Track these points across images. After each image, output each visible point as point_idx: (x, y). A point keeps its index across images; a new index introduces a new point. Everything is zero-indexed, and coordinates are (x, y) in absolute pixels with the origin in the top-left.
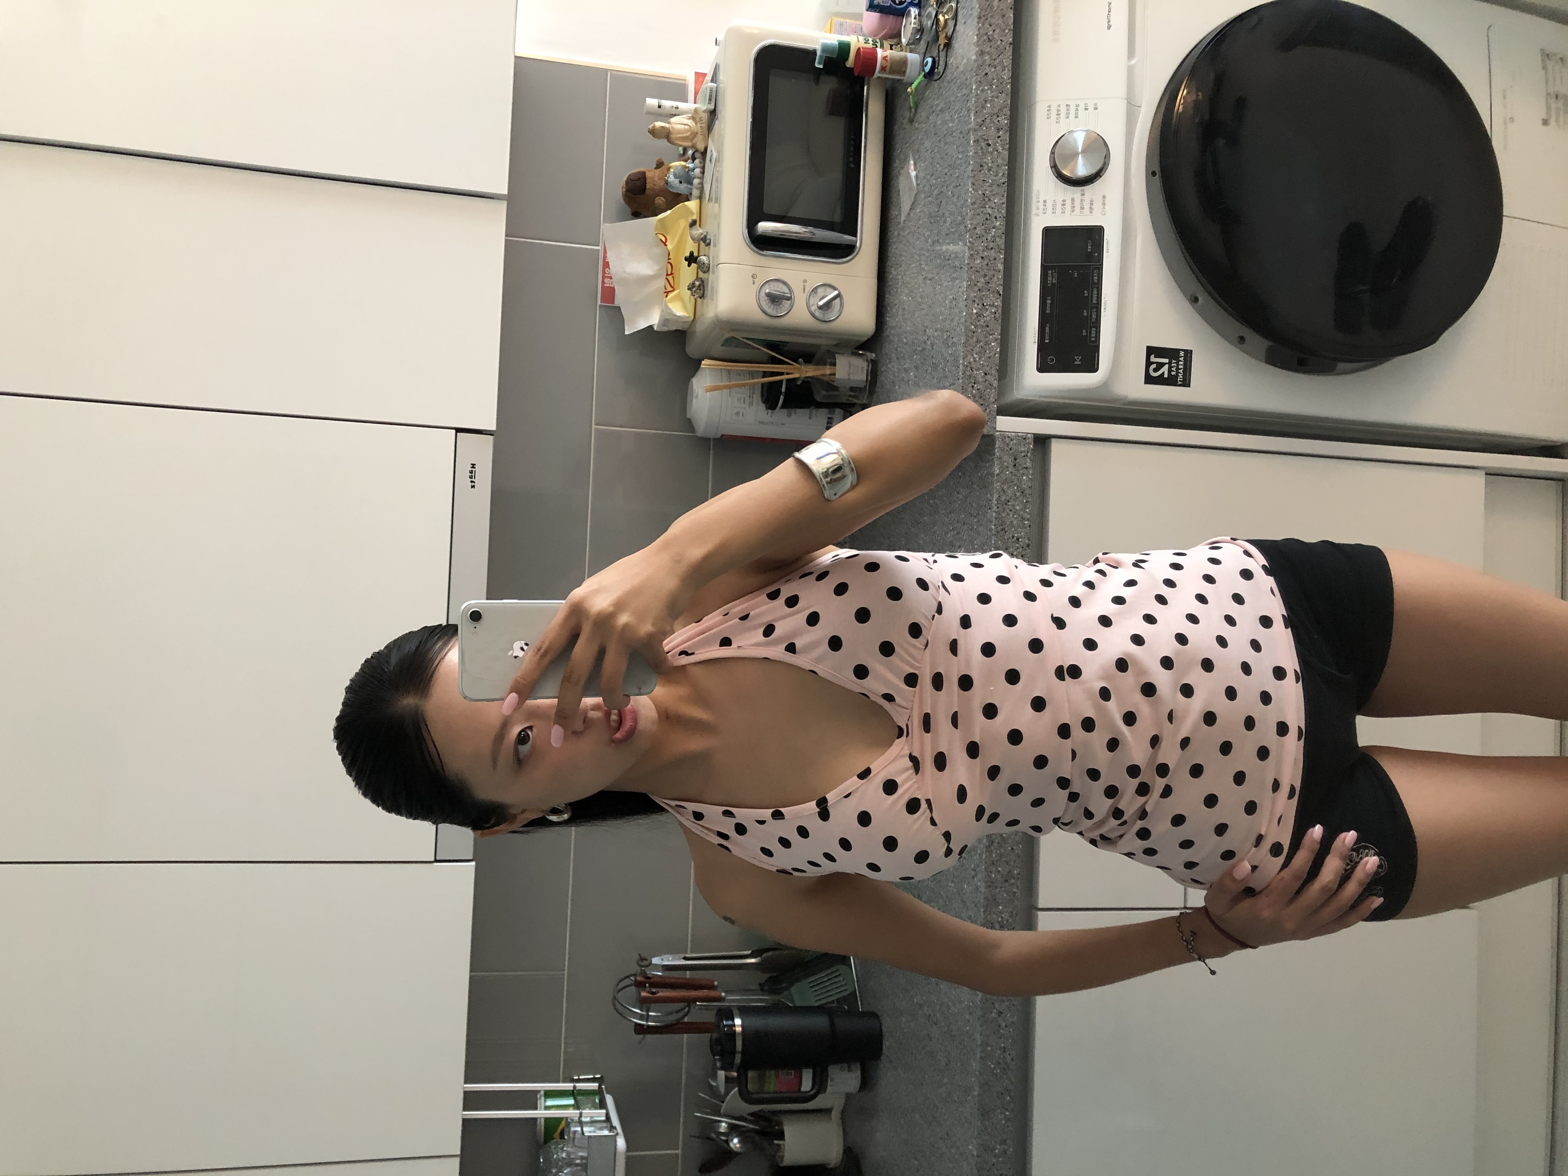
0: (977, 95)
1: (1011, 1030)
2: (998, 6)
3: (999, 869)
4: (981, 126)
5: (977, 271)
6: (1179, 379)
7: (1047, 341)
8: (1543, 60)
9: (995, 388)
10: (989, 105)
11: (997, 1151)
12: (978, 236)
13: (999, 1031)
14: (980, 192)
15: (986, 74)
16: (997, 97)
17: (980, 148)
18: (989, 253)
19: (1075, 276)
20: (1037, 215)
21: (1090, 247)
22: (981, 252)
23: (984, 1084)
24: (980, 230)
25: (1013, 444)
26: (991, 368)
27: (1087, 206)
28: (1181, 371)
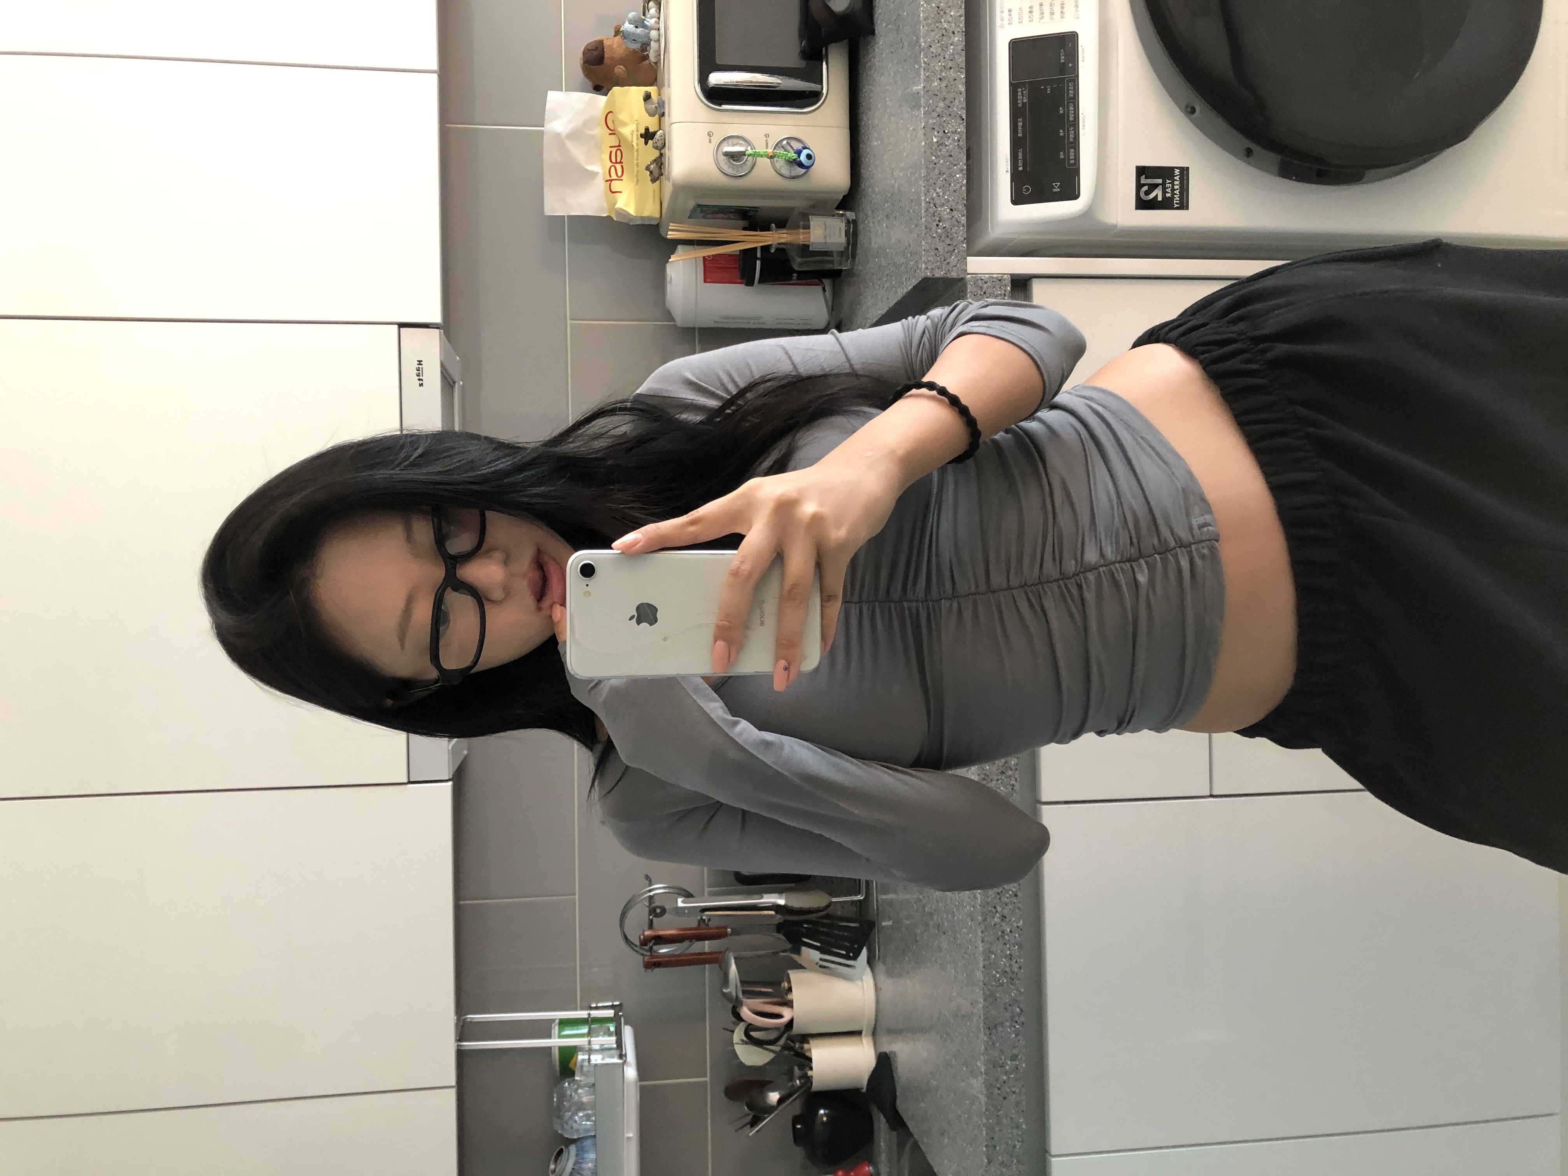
1: (1017, 935)
5: (935, 95)
6: (1175, 202)
7: (1021, 169)
9: (963, 226)
11: (1007, 1067)
12: (934, 55)
13: (1003, 937)
18: (948, 73)
19: (1048, 92)
20: (1002, 27)
21: (1063, 57)
22: (939, 72)
23: (990, 995)
24: (936, 48)
25: (988, 287)
26: (958, 203)
27: (1058, 10)
28: (1175, 192)
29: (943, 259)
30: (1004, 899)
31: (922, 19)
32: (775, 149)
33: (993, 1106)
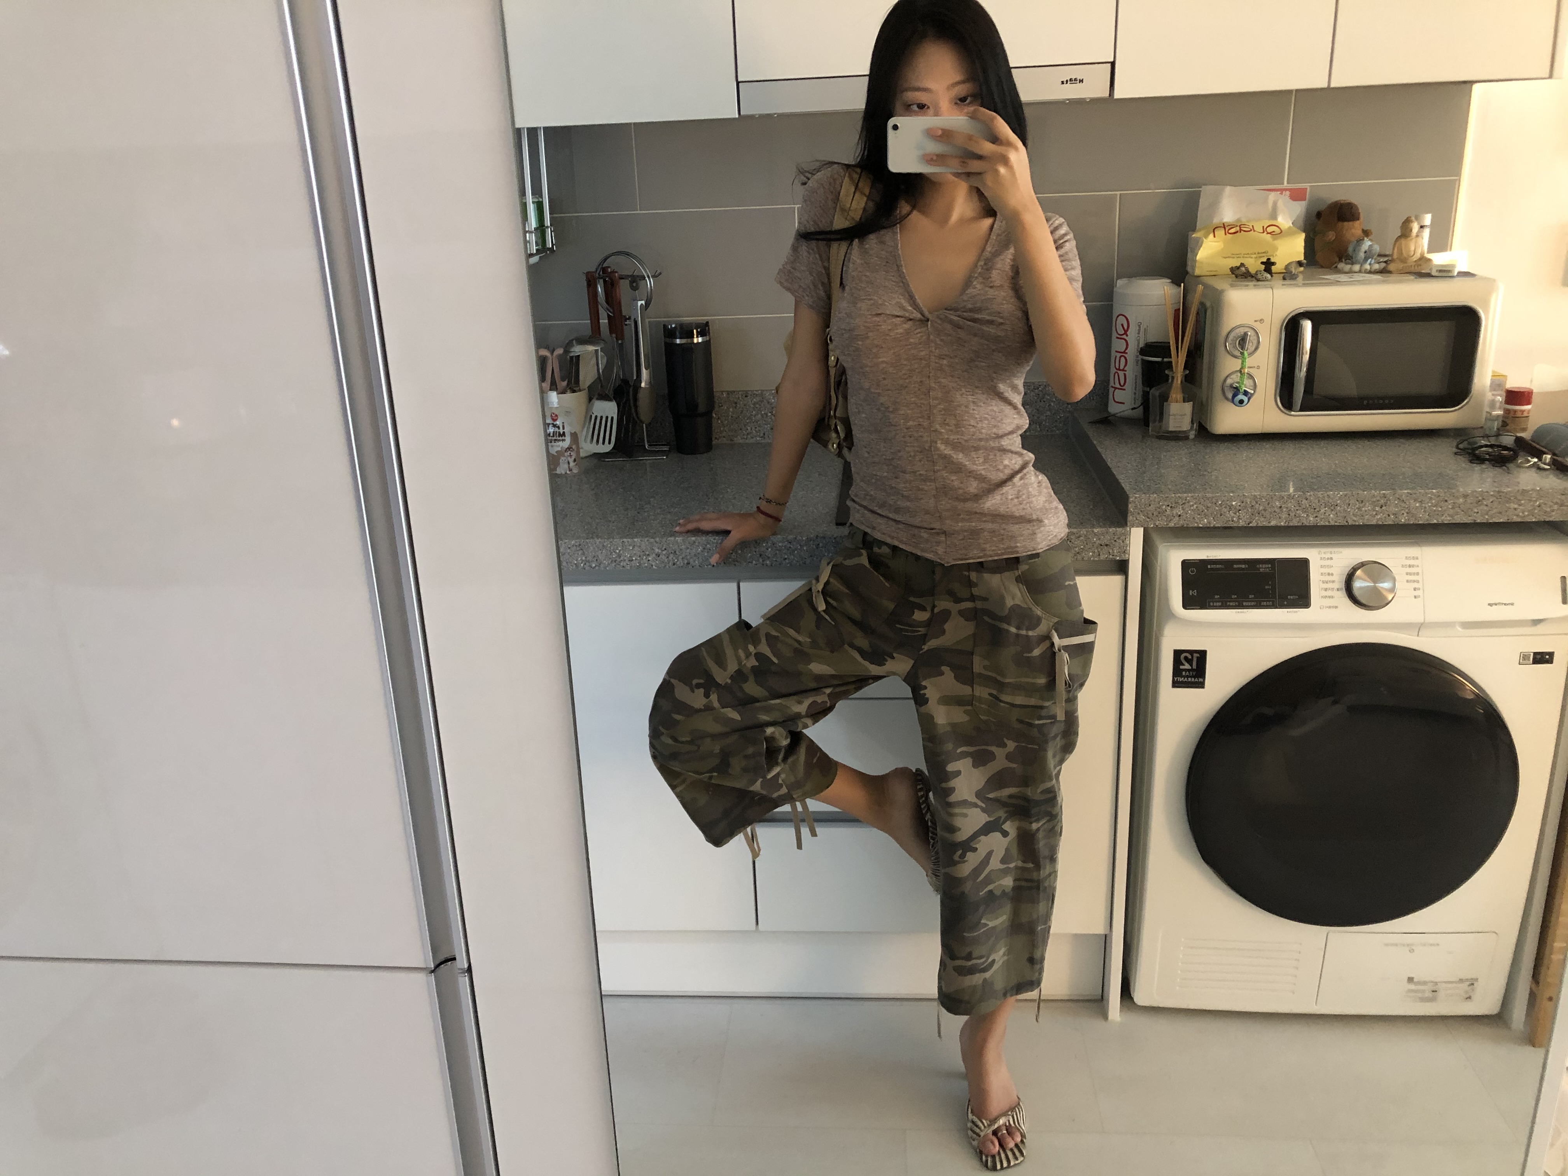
0: (1427, 493)
2: (1510, 508)
3: (770, 550)
4: (1398, 498)
5: (1268, 504)
6: (1179, 678)
7: (1209, 567)
8: (1467, 980)
9: (1167, 525)
10: (1417, 505)
12: (1300, 502)
13: (644, 555)
14: (1338, 502)
15: (1446, 501)
16: (1425, 511)
17: (1378, 498)
18: (1285, 513)
19: (1266, 587)
20: (1319, 554)
21: (1291, 597)
22: (1286, 506)
24: (1306, 505)
25: (1120, 543)
26: (1185, 520)
27: (1329, 593)
28: (1186, 679)
29: (1142, 510)
30: (672, 556)
31: (1328, 493)
32: (1247, 373)
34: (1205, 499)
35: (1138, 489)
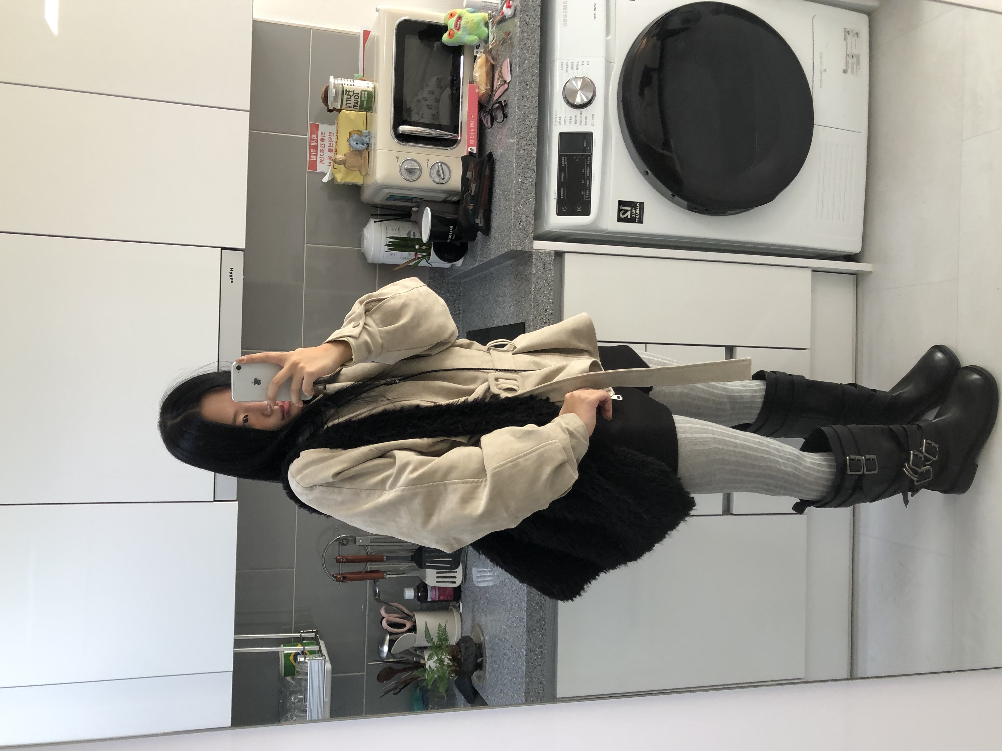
0: (519, 56)
2: (531, 5)
4: (522, 74)
5: (522, 158)
6: (636, 219)
7: (562, 198)
8: (845, 35)
9: (532, 225)
10: (527, 62)
11: (537, 652)
12: (521, 138)
14: (522, 112)
15: (525, 44)
16: (532, 57)
17: (521, 87)
18: (528, 147)
19: (577, 161)
20: (556, 125)
21: (585, 144)
22: (524, 146)
23: (530, 615)
24: (523, 134)
25: (543, 256)
26: (530, 213)
27: (583, 120)
28: (637, 215)
29: (521, 241)
31: (516, 119)
32: (431, 167)
33: (529, 672)
34: (516, 199)
35: (507, 243)
